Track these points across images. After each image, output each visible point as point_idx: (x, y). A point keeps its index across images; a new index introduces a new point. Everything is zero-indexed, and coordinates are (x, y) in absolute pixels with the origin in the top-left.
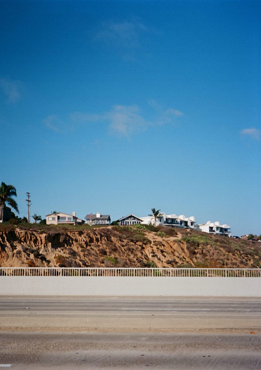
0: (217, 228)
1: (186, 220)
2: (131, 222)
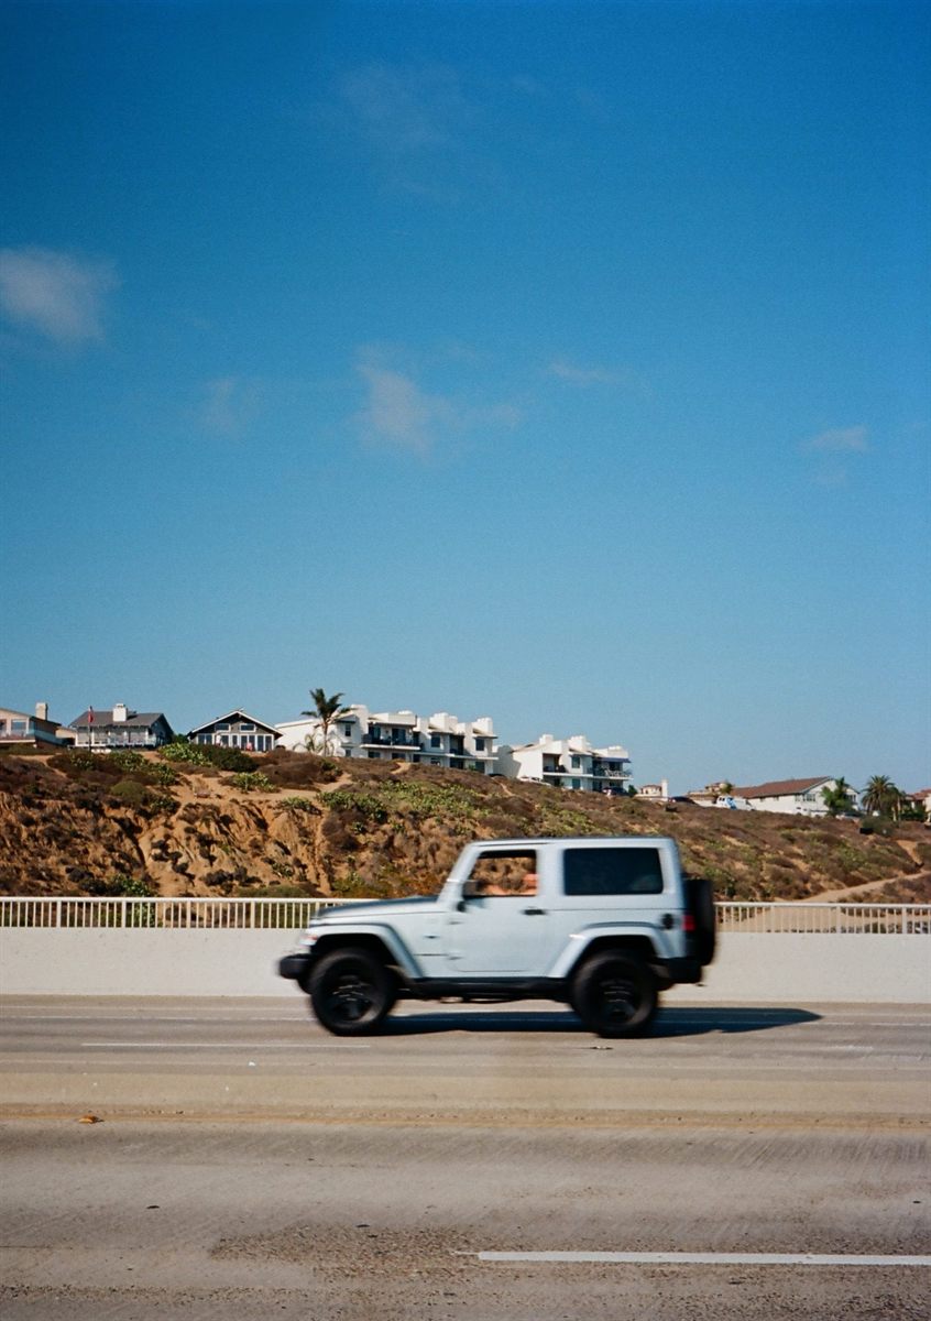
0: (577, 759)
1: (459, 729)
2: (235, 738)
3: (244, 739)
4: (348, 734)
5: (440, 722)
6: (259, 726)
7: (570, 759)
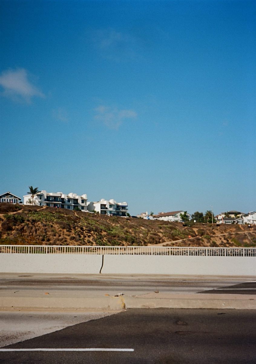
0: (111, 206)
1: (77, 197)
2: (7, 200)
3: (10, 200)
4: (41, 199)
5: (71, 196)
6: (14, 196)
7: (109, 206)
